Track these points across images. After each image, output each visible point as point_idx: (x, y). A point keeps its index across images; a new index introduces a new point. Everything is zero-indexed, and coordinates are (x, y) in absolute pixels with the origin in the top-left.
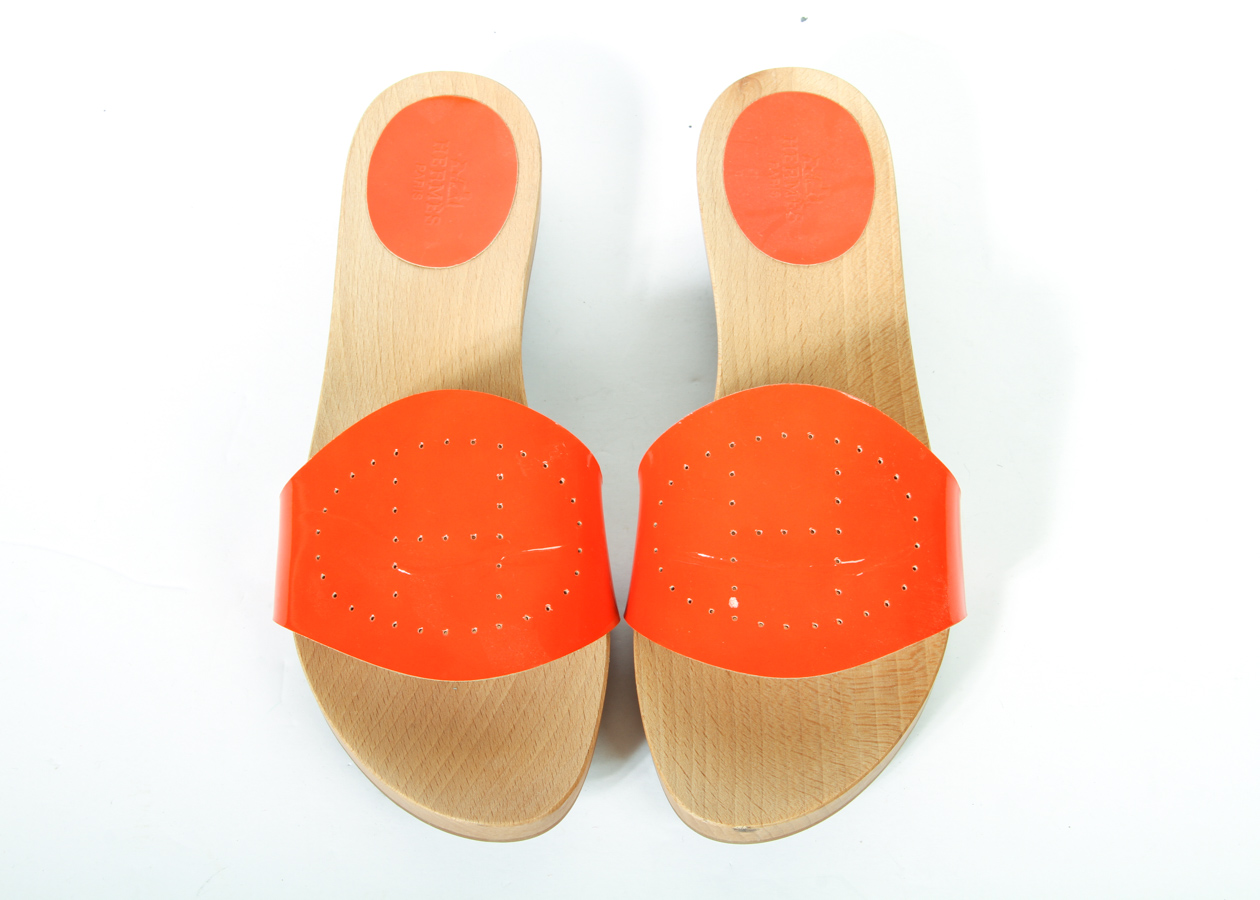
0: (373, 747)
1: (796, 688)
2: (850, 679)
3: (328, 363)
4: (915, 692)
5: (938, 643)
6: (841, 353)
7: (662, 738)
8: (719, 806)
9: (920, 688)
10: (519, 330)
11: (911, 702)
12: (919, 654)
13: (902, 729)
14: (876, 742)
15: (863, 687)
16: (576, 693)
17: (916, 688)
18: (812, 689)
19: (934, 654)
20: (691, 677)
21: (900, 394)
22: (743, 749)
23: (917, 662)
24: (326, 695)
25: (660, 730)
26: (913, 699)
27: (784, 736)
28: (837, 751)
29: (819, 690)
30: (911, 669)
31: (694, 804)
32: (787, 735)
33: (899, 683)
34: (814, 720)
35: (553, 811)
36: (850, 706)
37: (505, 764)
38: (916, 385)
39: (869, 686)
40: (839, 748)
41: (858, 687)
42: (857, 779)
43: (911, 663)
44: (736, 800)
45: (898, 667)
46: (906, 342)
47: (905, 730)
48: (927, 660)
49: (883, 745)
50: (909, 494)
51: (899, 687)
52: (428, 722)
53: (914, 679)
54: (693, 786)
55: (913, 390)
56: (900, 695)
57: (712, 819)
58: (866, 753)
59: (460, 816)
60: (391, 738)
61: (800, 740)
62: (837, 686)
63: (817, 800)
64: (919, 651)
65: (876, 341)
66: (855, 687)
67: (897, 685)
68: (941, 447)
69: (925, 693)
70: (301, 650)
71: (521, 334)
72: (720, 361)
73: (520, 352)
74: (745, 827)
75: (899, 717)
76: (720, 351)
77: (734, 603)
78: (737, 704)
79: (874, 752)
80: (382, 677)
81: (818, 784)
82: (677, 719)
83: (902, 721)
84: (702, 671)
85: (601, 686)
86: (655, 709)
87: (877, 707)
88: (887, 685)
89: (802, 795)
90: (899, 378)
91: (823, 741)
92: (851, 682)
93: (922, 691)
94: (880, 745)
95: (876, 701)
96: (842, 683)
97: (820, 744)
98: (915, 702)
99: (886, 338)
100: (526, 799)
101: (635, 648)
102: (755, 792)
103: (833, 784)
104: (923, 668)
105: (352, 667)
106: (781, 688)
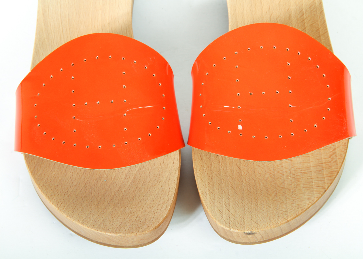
0: (66, 206)
1: (273, 174)
2: (300, 168)
3: (37, 34)
4: (332, 172)
5: (343, 150)
6: (290, 19)
7: (208, 196)
8: (237, 223)
9: (334, 170)
10: (130, 14)
11: (331, 176)
12: (334, 156)
13: (326, 188)
14: (314, 194)
15: (306, 171)
16: (165, 179)
17: (333, 170)
18: (281, 174)
19: (341, 155)
20: (221, 170)
21: (320, 36)
22: (248, 200)
23: (333, 159)
24: (41, 185)
25: (207, 193)
26: (331, 175)
27: (268, 194)
28: (294, 199)
29: (285, 174)
30: (330, 162)
31: (224, 223)
32: (269, 193)
33: (324, 168)
34: (282, 187)
35: (155, 228)
36: (300, 180)
37: (131, 210)
38: (327, 32)
39: (309, 171)
40: (295, 198)
41: (304, 172)
42: (305, 209)
43: (330, 159)
44: (245, 221)
45: (324, 162)
46: (322, 12)
47: (328, 188)
48: (338, 158)
49: (317, 195)
50: (324, 75)
51: (324, 170)
52: (93, 195)
53: (331, 166)
54: (224, 215)
55: (326, 34)
56: (324, 174)
57: (233, 229)
58: (309, 199)
59: (110, 232)
60: (75, 202)
61: (276, 195)
62: (293, 172)
63: (285, 219)
64: (333, 154)
65: (307, 12)
66: (303, 172)
67: (323, 169)
68: (339, 52)
69: (337, 172)
70: (28, 166)
71: (132, 16)
72: (230, 24)
73: (131, 24)
74: (250, 232)
75: (325, 183)
76: (230, 20)
77: (240, 127)
78: (244, 181)
79: (312, 198)
80: (69, 177)
81: (285, 213)
82: (215, 188)
83: (326, 184)
84: (227, 168)
85: (177, 175)
86: (204, 184)
87: (313, 180)
88: (318, 170)
89: (278, 217)
90: (319, 29)
91: (287, 195)
92: (301, 170)
93: (336, 171)
94: (315, 195)
95: (313, 177)
96: (296, 170)
97: (286, 197)
98: (332, 176)
99: (312, 11)
100: (142, 224)
101: (193, 158)
102: (254, 217)
103: (293, 212)
104: (336, 161)
105: (54, 173)
106: (266, 174)
